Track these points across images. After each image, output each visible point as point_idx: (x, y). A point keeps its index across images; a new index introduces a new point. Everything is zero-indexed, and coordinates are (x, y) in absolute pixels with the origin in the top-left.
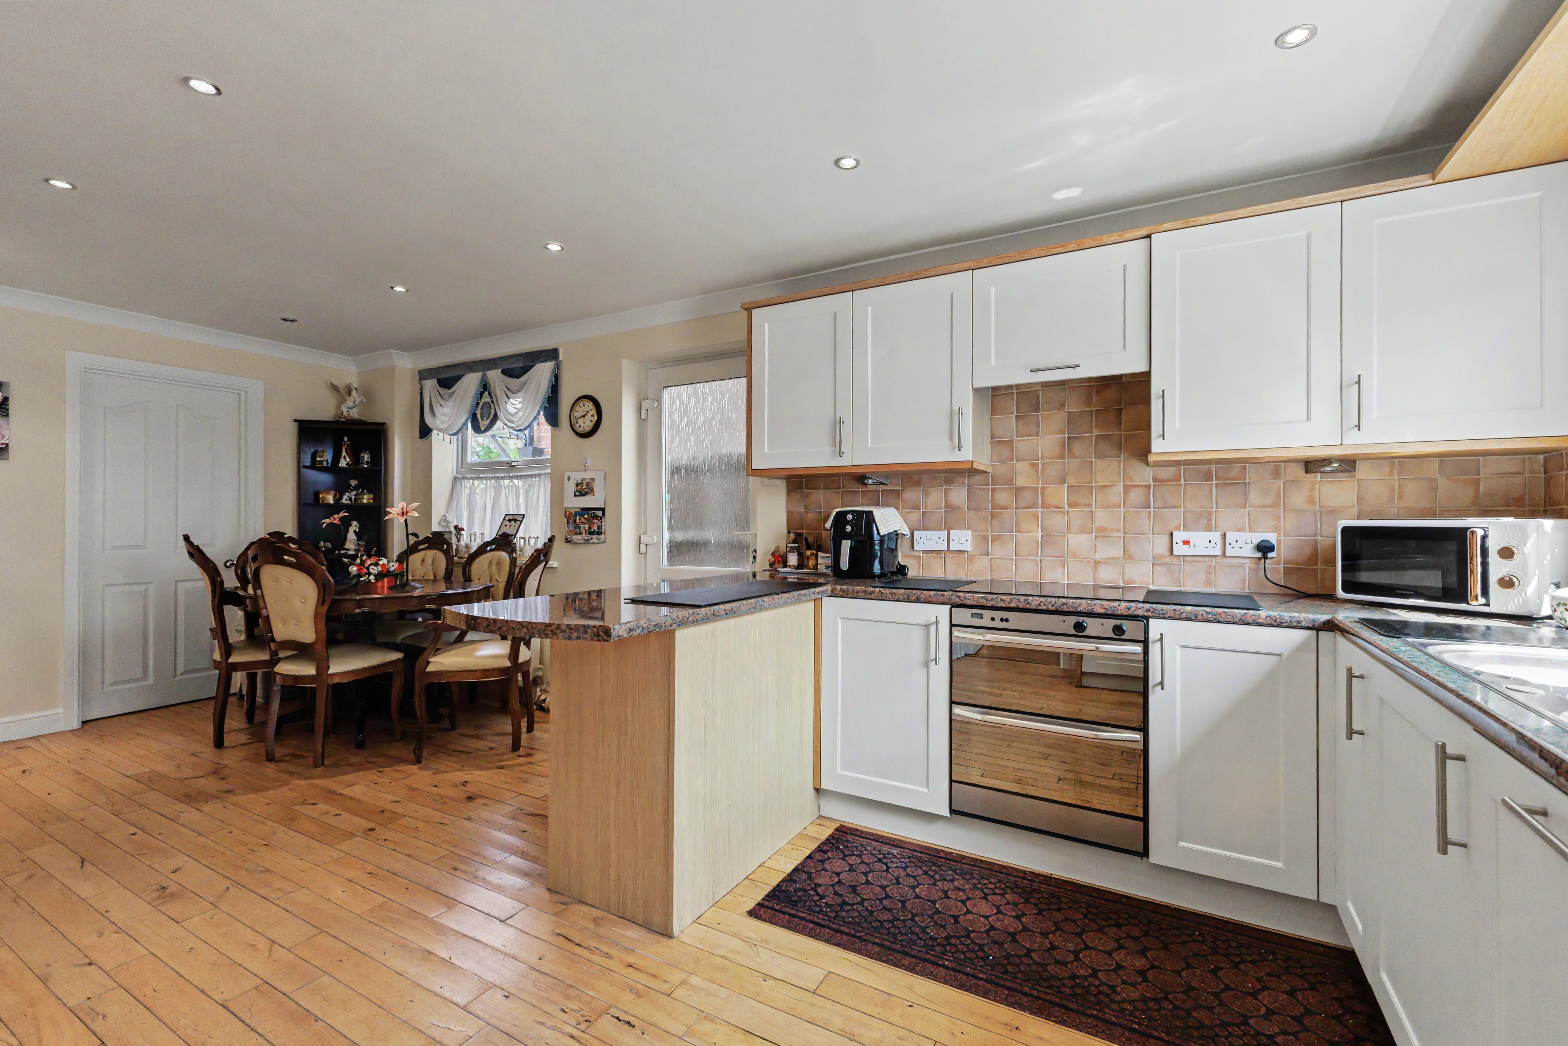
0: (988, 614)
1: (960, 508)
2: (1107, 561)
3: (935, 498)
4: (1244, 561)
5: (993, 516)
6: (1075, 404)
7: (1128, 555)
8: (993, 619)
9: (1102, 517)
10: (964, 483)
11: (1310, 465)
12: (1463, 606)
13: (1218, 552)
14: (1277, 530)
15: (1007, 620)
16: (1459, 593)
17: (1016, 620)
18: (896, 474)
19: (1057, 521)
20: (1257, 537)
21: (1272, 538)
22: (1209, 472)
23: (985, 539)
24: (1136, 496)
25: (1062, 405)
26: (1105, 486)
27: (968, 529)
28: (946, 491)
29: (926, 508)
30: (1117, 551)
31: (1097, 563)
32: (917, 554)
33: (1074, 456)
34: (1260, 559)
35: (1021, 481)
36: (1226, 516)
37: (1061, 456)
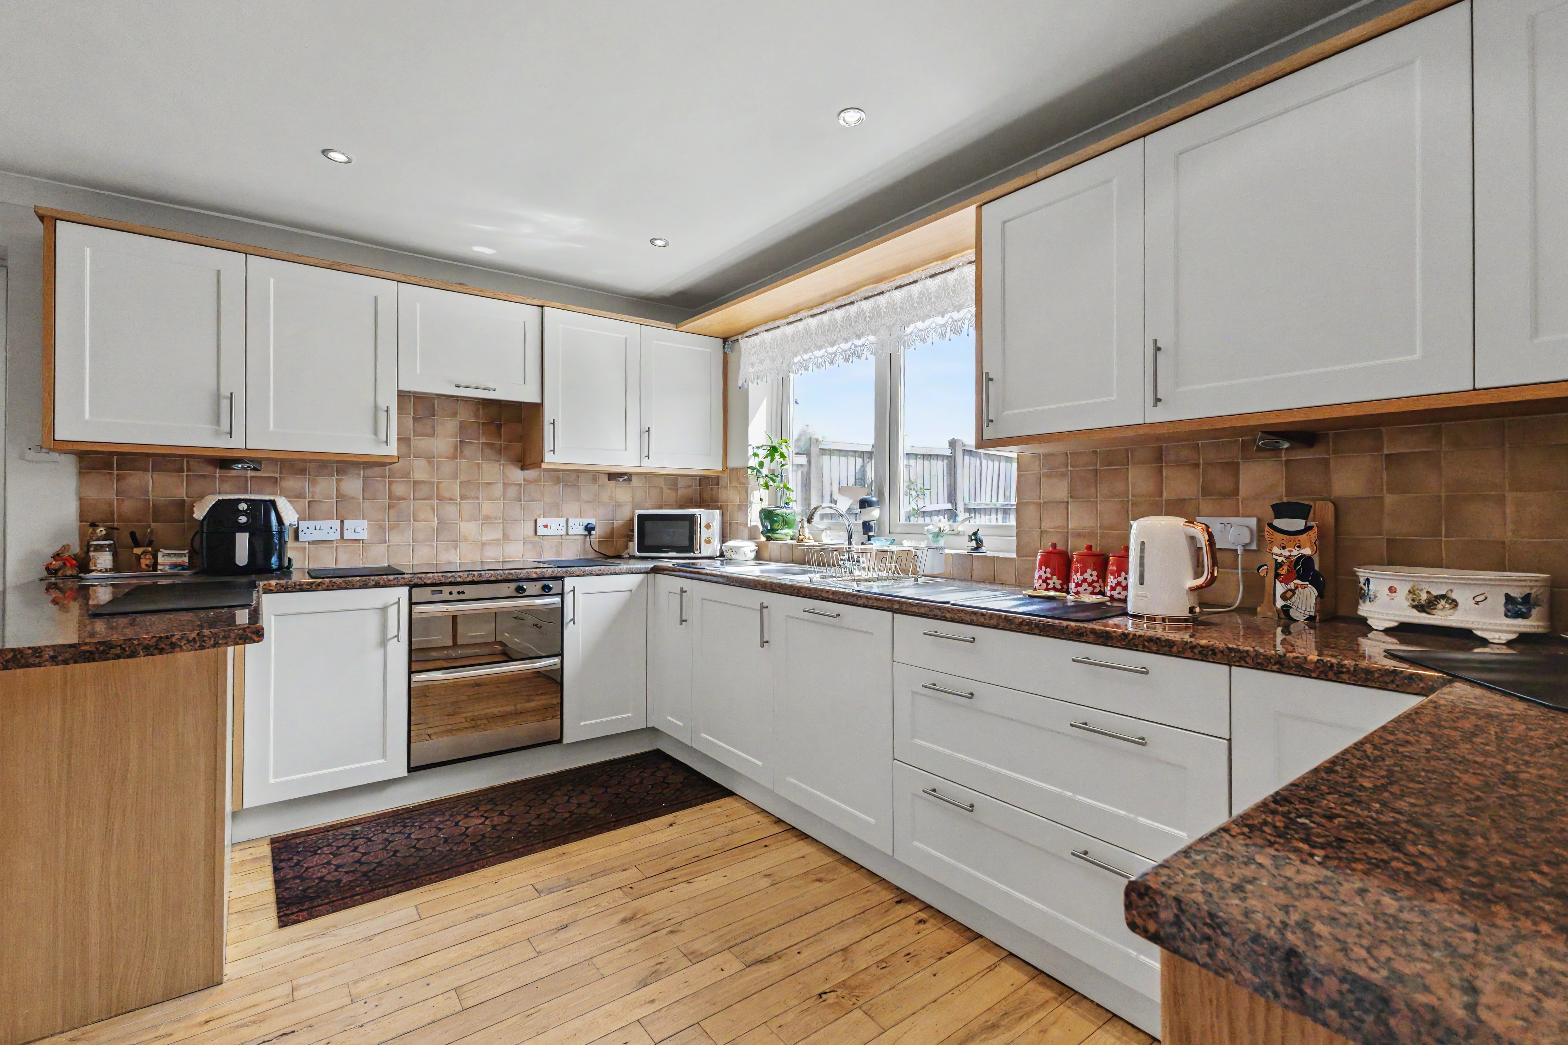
0: (446, 589)
1: (353, 498)
2: (492, 542)
3: (326, 486)
4: (576, 537)
5: (390, 506)
6: (465, 414)
7: (506, 537)
8: (451, 593)
9: (487, 508)
10: (359, 475)
11: (613, 476)
12: (691, 555)
13: (564, 533)
14: (594, 516)
15: (463, 593)
16: (691, 548)
17: (470, 591)
18: (273, 461)
19: (450, 511)
20: (585, 522)
21: (593, 521)
22: (558, 478)
23: (382, 527)
24: (512, 492)
25: (454, 414)
26: (488, 484)
27: (363, 519)
28: (338, 482)
29: (313, 497)
30: (497, 534)
31: (483, 544)
32: (302, 545)
33: (465, 457)
34: (586, 536)
35: (419, 476)
36: (570, 507)
37: (454, 457)
